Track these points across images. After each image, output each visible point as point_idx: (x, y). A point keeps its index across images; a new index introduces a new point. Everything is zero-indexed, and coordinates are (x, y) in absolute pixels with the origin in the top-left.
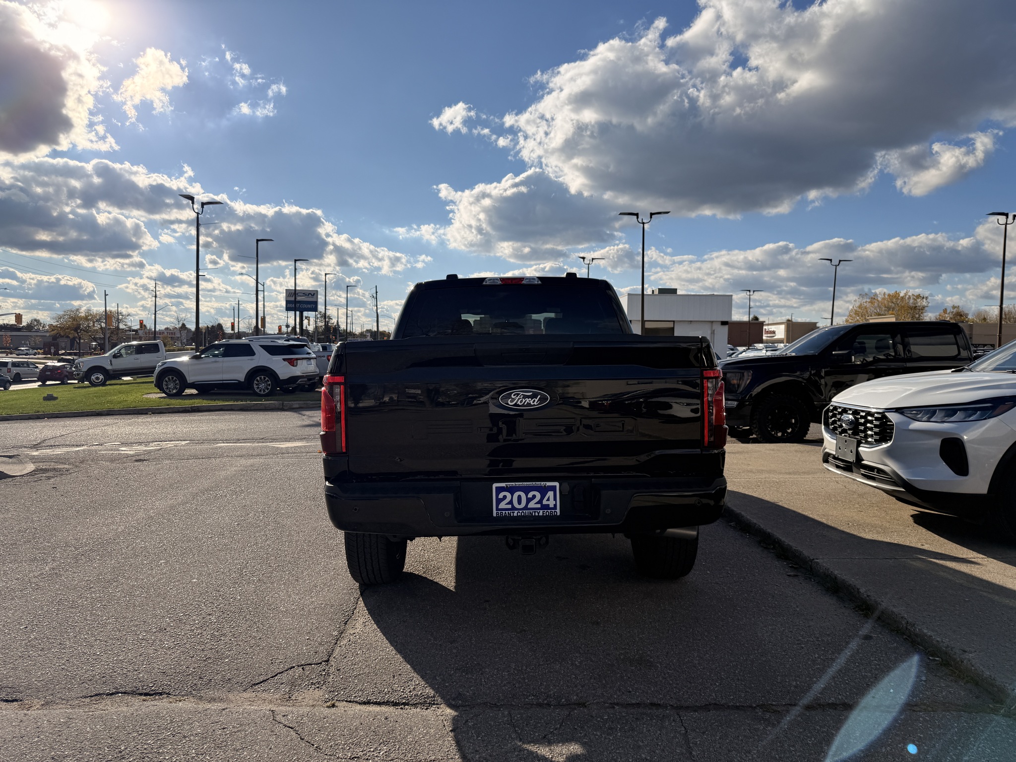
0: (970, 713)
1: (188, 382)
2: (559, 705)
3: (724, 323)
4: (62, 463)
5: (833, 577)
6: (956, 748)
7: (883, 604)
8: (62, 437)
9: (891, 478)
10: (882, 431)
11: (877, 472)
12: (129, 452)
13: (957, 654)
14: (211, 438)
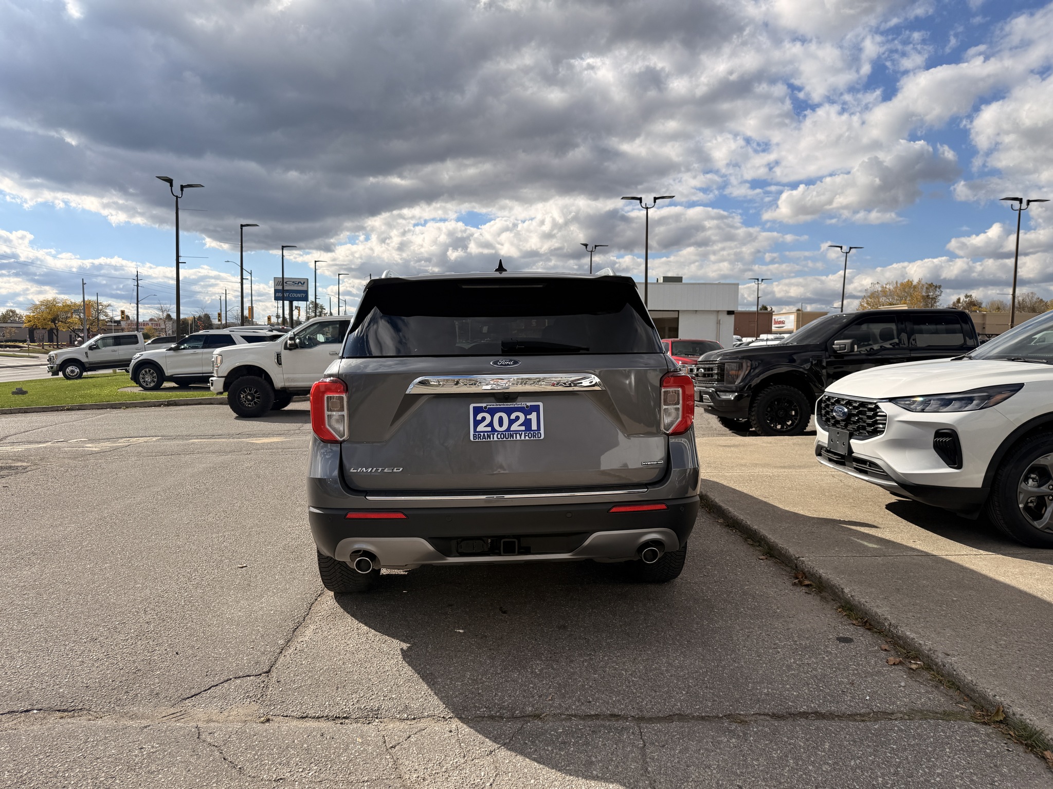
0: (947, 721)
1: (166, 375)
2: (514, 718)
3: (730, 313)
4: (21, 461)
5: (818, 576)
6: (929, 761)
7: (867, 604)
8: (26, 433)
9: (884, 472)
10: (876, 423)
11: (870, 466)
12: (94, 449)
13: (940, 658)
14: (185, 433)
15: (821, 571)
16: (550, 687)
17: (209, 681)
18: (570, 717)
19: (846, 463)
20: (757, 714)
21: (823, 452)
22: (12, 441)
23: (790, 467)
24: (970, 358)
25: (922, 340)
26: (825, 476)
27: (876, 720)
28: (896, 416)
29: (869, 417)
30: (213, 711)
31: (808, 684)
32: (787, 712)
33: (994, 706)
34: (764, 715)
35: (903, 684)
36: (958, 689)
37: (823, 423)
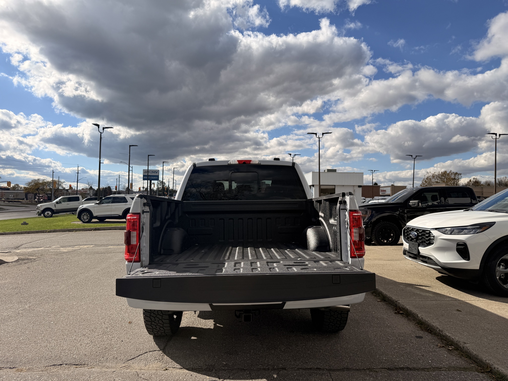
0: (466, 371)
1: (94, 216)
2: (274, 369)
3: (360, 186)
4: (32, 256)
5: (406, 309)
7: (428, 321)
8: (31, 243)
9: (435, 262)
10: (430, 239)
11: (428, 259)
12: (64, 251)
13: (462, 345)
14: (106, 243)
15: (407, 307)
16: (289, 357)
17: (138, 353)
18: (298, 369)
19: (417, 258)
20: (381, 368)
21: (407, 253)
22: (25, 247)
23: (391, 260)
24: (472, 210)
25: (451, 201)
26: (408, 264)
27: (434, 371)
28: (439, 236)
29: (427, 237)
30: (142, 365)
31: (403, 356)
32: (394, 368)
33: (486, 365)
34: (384, 368)
35: (446, 356)
36: (470, 358)
37: (406, 239)
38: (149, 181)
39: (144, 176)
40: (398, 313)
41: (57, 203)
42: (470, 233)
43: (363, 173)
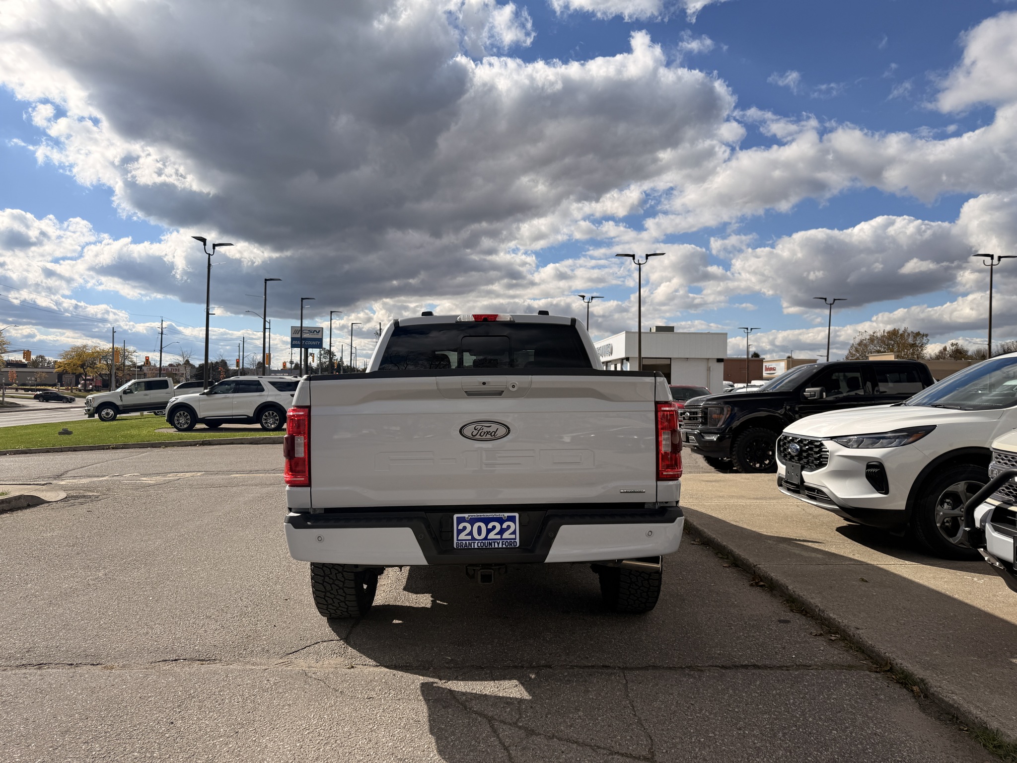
0: (849, 670)
1: (199, 417)
3: (719, 360)
4: (91, 491)
5: (770, 579)
7: (804, 597)
8: (84, 469)
9: (828, 497)
10: (820, 457)
11: (817, 493)
12: (150, 482)
13: (852, 631)
15: (772, 575)
17: (304, 643)
19: (801, 491)
21: (783, 483)
22: (73, 475)
24: (906, 405)
25: (885, 388)
26: (791, 505)
27: (797, 670)
29: (817, 453)
30: (311, 661)
31: (751, 648)
32: (732, 665)
33: (884, 660)
34: (716, 666)
35: (822, 648)
36: (863, 652)
37: (782, 458)
38: (303, 349)
39: (293, 339)
40: (757, 585)
41: (125, 392)
42: (890, 446)
43: (726, 334)
